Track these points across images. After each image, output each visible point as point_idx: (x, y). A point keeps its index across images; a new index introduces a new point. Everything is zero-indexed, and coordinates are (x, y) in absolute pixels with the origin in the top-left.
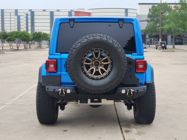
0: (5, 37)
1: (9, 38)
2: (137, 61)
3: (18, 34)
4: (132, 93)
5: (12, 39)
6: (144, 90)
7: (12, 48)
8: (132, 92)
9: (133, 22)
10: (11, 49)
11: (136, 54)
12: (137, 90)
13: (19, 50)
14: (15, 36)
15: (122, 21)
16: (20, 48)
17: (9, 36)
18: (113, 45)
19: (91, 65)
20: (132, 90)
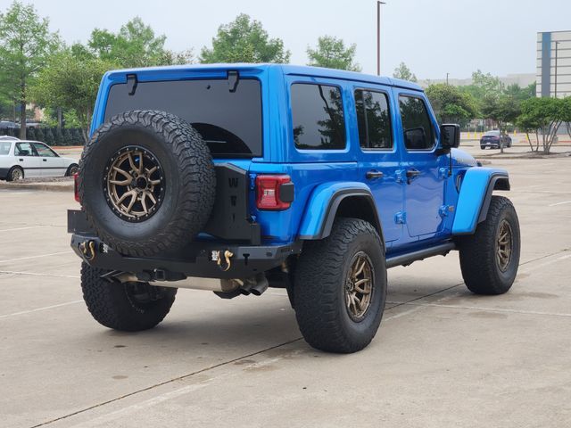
0: (510, 115)
1: (525, 117)
2: (261, 177)
3: (548, 106)
4: (228, 261)
5: (536, 123)
6: (269, 254)
7: (535, 149)
8: (230, 258)
9: (260, 76)
10: (533, 151)
11: (261, 159)
12: (244, 255)
13: (549, 153)
14: (536, 112)
15: (234, 74)
16: (552, 150)
17: (520, 113)
18: (162, 137)
19: (129, 185)
20: (228, 254)
